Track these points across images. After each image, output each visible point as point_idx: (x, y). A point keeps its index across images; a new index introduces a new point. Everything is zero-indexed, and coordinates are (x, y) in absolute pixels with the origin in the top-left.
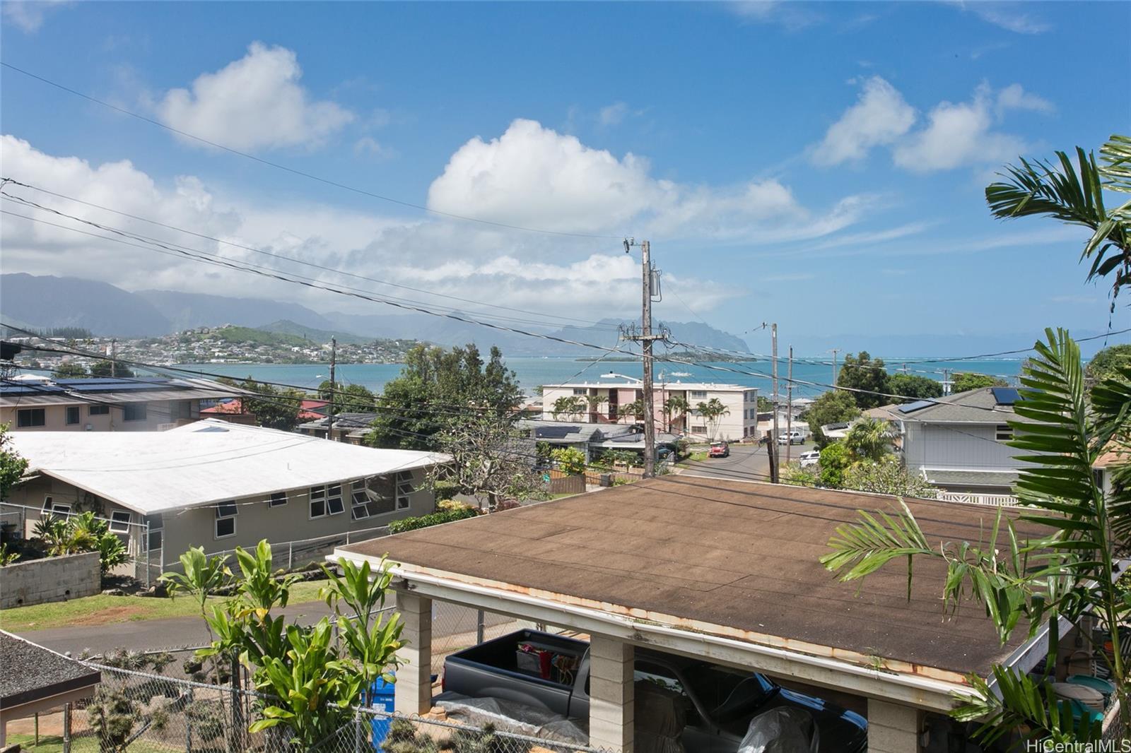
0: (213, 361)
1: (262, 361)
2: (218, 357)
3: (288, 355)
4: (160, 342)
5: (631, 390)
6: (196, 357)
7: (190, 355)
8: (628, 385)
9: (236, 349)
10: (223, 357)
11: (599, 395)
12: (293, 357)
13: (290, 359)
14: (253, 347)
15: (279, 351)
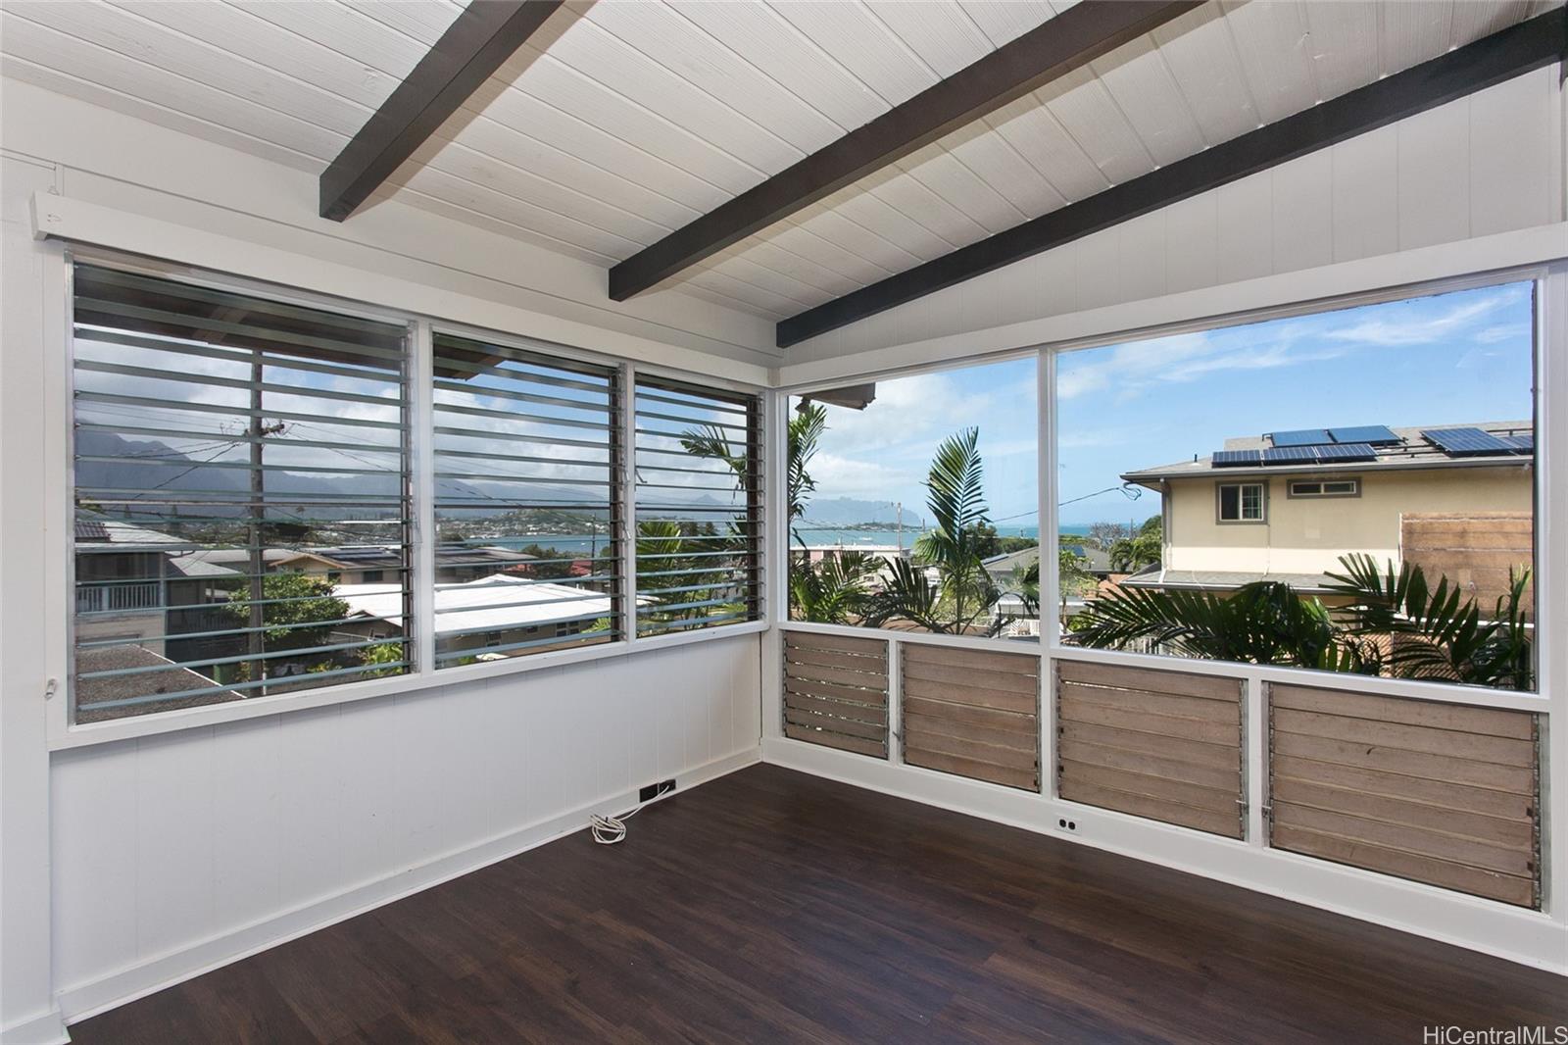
0: (529, 534)
1: (564, 533)
2: (533, 531)
3: (583, 528)
4: (490, 521)
5: (820, 551)
6: (516, 531)
7: (512, 530)
8: (819, 547)
9: (545, 525)
10: (536, 531)
11: (797, 554)
12: (586, 530)
13: (584, 531)
14: (558, 523)
15: (576, 526)
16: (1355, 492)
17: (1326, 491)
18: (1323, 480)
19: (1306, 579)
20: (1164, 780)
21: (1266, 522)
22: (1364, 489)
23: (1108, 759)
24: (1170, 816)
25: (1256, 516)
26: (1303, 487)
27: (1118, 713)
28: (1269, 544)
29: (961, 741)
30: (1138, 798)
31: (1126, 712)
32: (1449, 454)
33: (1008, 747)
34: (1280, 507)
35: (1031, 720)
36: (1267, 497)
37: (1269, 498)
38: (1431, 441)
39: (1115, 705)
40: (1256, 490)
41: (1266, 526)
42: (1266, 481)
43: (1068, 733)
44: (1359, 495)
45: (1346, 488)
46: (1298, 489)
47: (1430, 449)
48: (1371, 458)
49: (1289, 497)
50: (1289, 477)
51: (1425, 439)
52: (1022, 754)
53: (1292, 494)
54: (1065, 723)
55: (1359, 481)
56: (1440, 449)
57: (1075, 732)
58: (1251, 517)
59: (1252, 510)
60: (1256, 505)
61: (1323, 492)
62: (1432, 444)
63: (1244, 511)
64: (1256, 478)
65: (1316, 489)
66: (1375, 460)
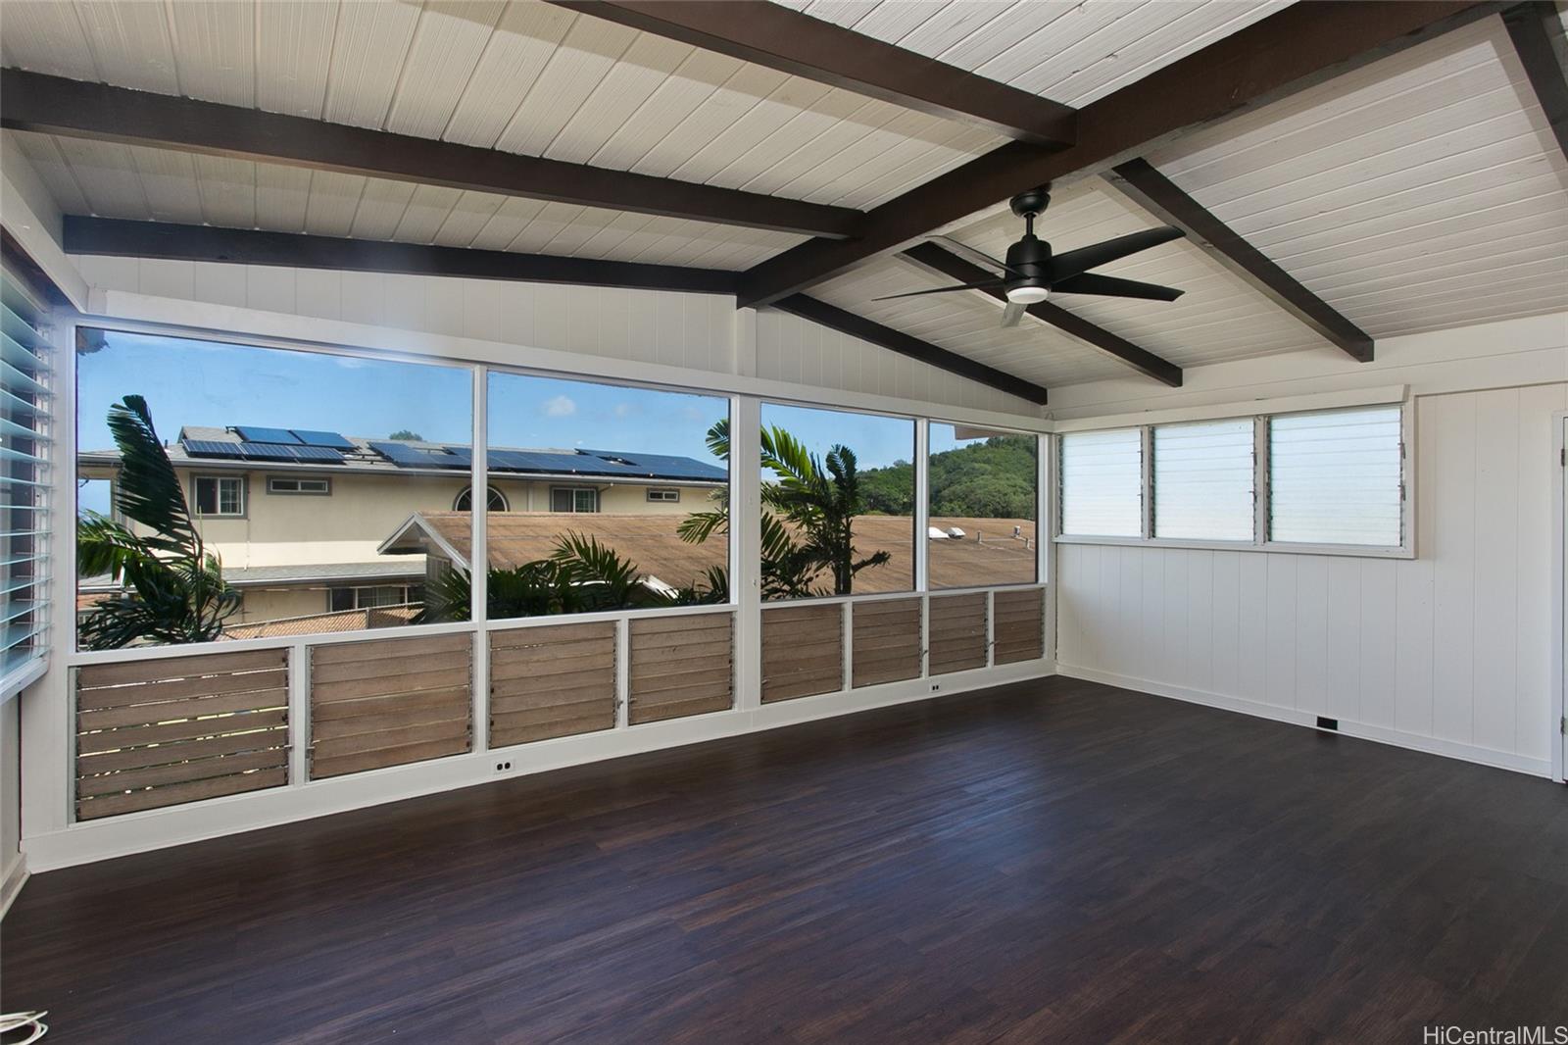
16: (327, 491)
17: (303, 488)
18: (300, 478)
19: (285, 571)
20: (569, 705)
21: (245, 517)
22: (335, 489)
23: (530, 703)
24: (572, 730)
25: (234, 511)
26: (283, 484)
27: (539, 664)
28: (248, 538)
29: (389, 732)
30: (552, 725)
31: (544, 661)
32: (397, 464)
33: (440, 721)
34: (261, 503)
35: (465, 690)
36: (247, 492)
37: (248, 492)
38: (378, 451)
39: (535, 658)
40: (234, 484)
41: (246, 521)
42: (247, 476)
43: (498, 692)
44: (329, 494)
45: (319, 487)
46: (277, 486)
47: (379, 458)
48: (340, 462)
49: (269, 492)
50: (268, 473)
51: (372, 448)
52: (456, 722)
53: (272, 490)
54: (496, 684)
55: (330, 480)
56: (388, 459)
57: (503, 689)
58: (229, 511)
59: (230, 507)
60: (234, 498)
61: (300, 490)
62: (379, 453)
63: (222, 505)
64: (236, 472)
65: (293, 486)
66: (345, 464)
